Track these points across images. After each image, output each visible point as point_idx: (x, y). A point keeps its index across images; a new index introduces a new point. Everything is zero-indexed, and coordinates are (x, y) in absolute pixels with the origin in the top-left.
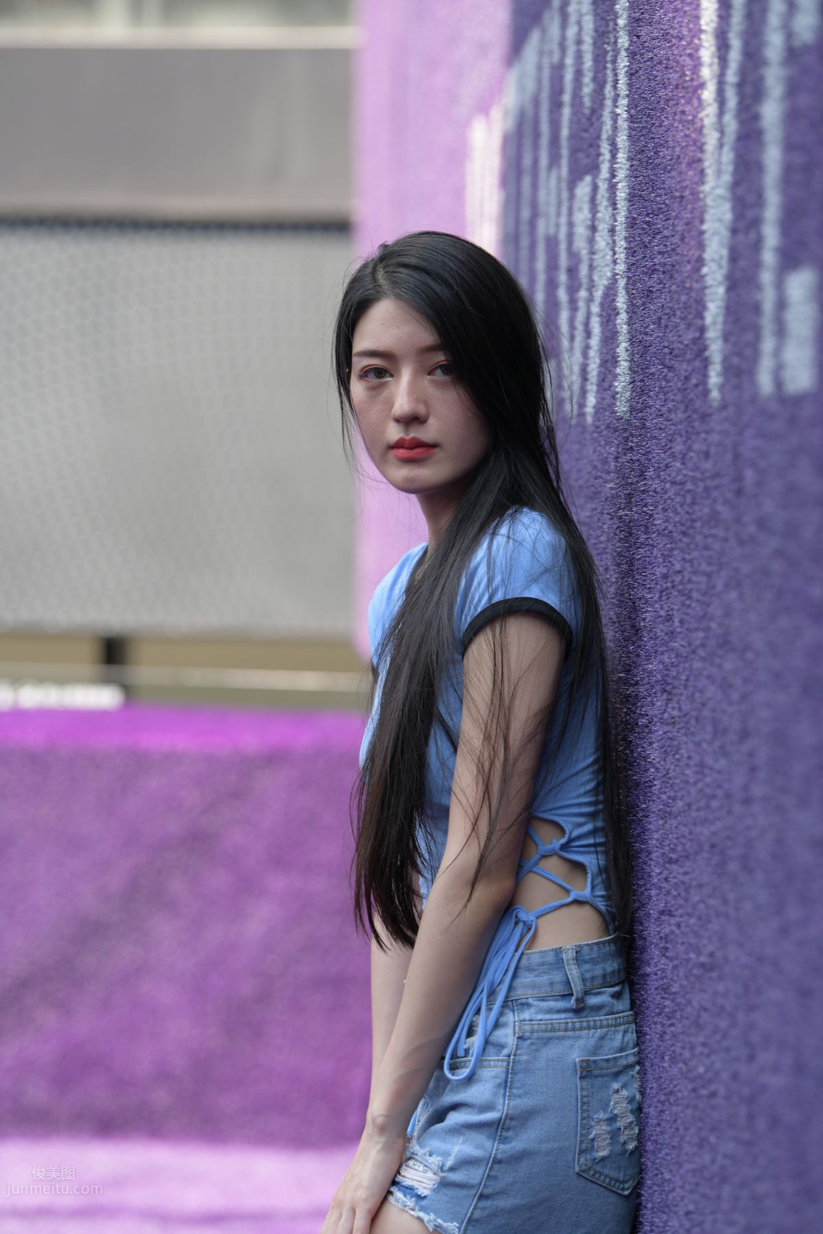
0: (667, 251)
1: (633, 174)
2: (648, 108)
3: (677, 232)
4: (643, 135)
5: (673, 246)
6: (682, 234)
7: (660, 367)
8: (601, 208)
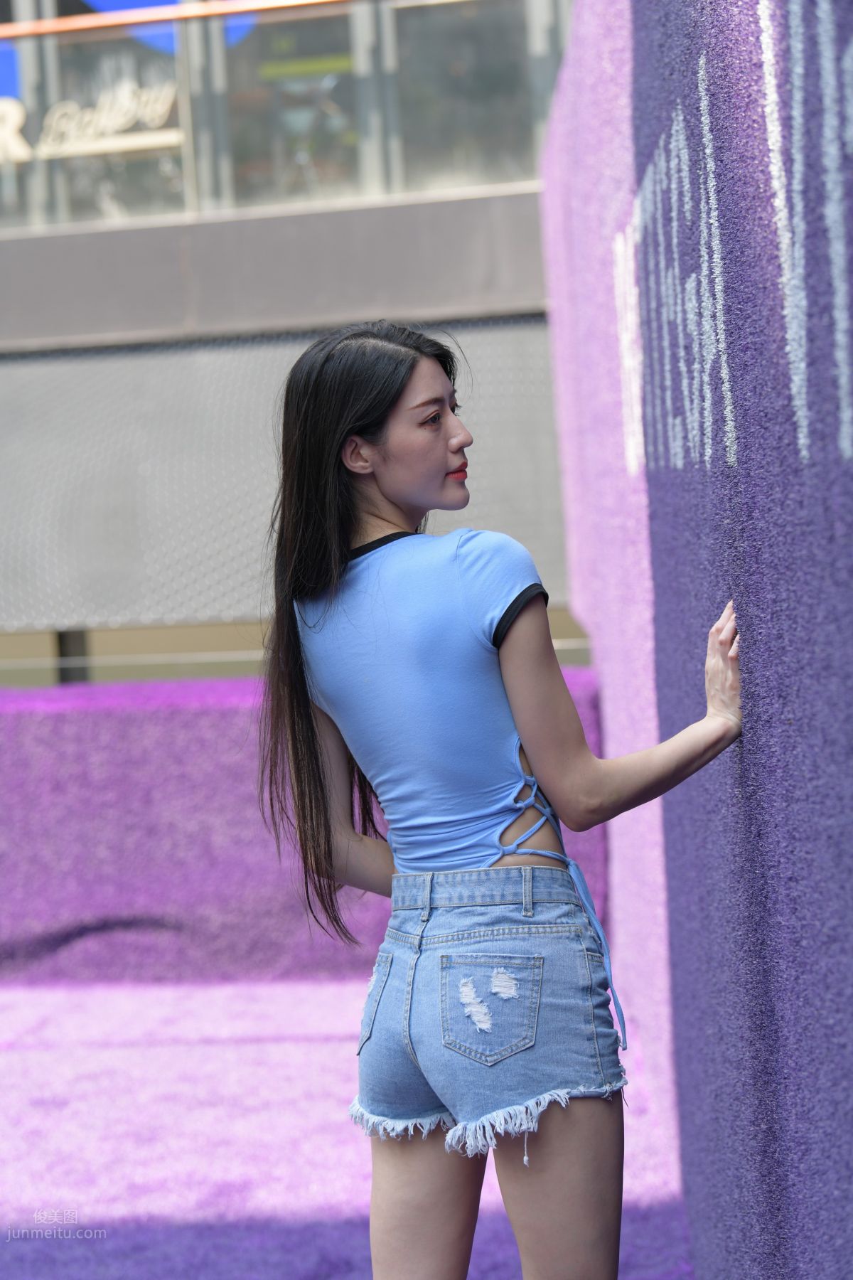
0: (757, 332)
1: (726, 271)
2: (733, 217)
3: (763, 316)
4: (731, 239)
5: (761, 328)
6: (768, 319)
7: (758, 427)
8: (704, 299)
